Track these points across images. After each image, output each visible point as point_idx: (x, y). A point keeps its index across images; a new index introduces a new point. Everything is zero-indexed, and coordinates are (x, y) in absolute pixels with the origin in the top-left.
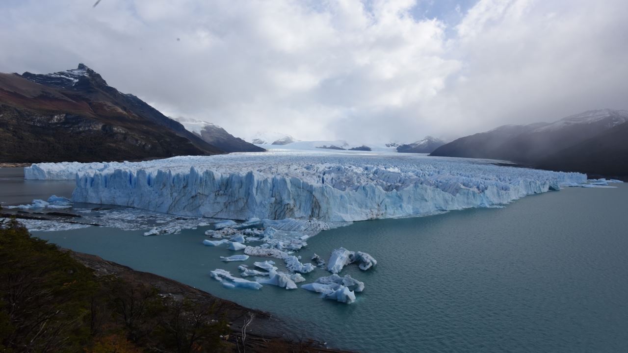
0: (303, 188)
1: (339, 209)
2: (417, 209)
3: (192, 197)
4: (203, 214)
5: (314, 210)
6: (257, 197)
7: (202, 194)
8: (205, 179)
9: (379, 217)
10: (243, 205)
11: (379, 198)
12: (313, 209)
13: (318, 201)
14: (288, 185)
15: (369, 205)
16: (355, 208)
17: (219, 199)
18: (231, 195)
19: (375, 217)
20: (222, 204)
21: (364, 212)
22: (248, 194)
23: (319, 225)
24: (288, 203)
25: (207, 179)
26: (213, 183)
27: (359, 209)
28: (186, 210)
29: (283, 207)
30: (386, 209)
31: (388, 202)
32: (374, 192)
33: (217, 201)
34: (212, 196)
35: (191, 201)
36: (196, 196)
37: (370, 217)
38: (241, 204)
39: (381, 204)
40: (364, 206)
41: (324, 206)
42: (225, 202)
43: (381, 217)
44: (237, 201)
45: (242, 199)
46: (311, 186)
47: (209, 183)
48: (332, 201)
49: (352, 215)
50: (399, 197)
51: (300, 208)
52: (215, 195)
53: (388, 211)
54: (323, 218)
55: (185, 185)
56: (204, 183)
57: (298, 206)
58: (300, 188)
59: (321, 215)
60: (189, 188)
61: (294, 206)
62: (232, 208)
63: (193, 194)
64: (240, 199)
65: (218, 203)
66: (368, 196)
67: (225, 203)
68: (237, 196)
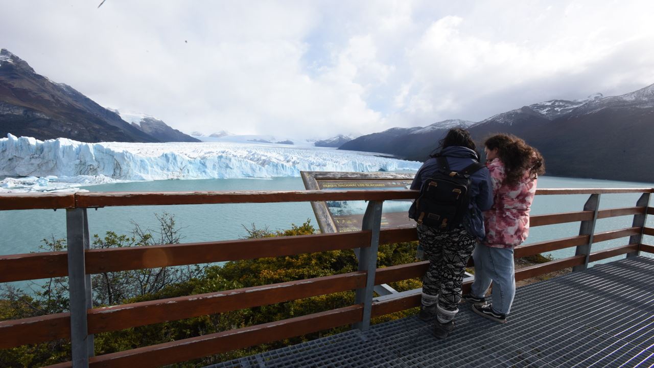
0: (106, 153)
1: (140, 170)
2: (222, 174)
3: (10, 160)
4: (18, 173)
5: (116, 171)
6: (63, 159)
7: (18, 157)
8: (20, 145)
9: (180, 178)
10: (53, 165)
11: (182, 163)
12: (114, 170)
13: (120, 164)
14: (91, 150)
15: (171, 168)
16: (157, 170)
17: (33, 161)
18: (43, 158)
19: (175, 178)
20: (36, 165)
21: (166, 174)
22: (56, 157)
23: (104, 179)
24: (91, 164)
25: (23, 144)
26: (29, 148)
27: (161, 171)
28: (4, 170)
29: (86, 167)
30: (188, 172)
31: (190, 167)
32: (175, 158)
33: (30, 163)
34: (27, 158)
35: (9, 163)
36: (12, 159)
37: (170, 177)
38: (51, 165)
39: (183, 168)
40: (166, 169)
41: (124, 167)
42: (38, 163)
43: (182, 178)
44: (47, 162)
45: (52, 161)
46: (113, 152)
47: (24, 147)
48: (132, 164)
49: (153, 176)
50: (202, 164)
51: (103, 169)
52: (30, 158)
53: (190, 173)
54: (124, 177)
55: (4, 150)
56: (20, 148)
57: (102, 167)
58: (103, 153)
59: (122, 175)
60: (7, 153)
61: (98, 167)
62: (44, 168)
63: (10, 157)
64: (50, 160)
65: (32, 164)
66: (170, 161)
67: (38, 165)
68: (47, 158)
